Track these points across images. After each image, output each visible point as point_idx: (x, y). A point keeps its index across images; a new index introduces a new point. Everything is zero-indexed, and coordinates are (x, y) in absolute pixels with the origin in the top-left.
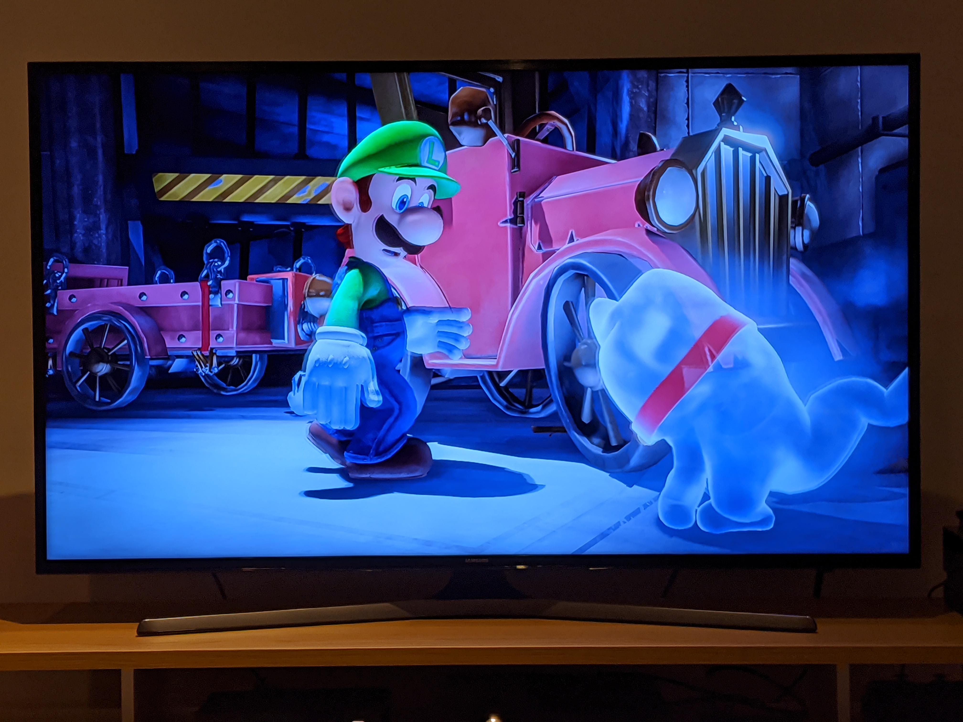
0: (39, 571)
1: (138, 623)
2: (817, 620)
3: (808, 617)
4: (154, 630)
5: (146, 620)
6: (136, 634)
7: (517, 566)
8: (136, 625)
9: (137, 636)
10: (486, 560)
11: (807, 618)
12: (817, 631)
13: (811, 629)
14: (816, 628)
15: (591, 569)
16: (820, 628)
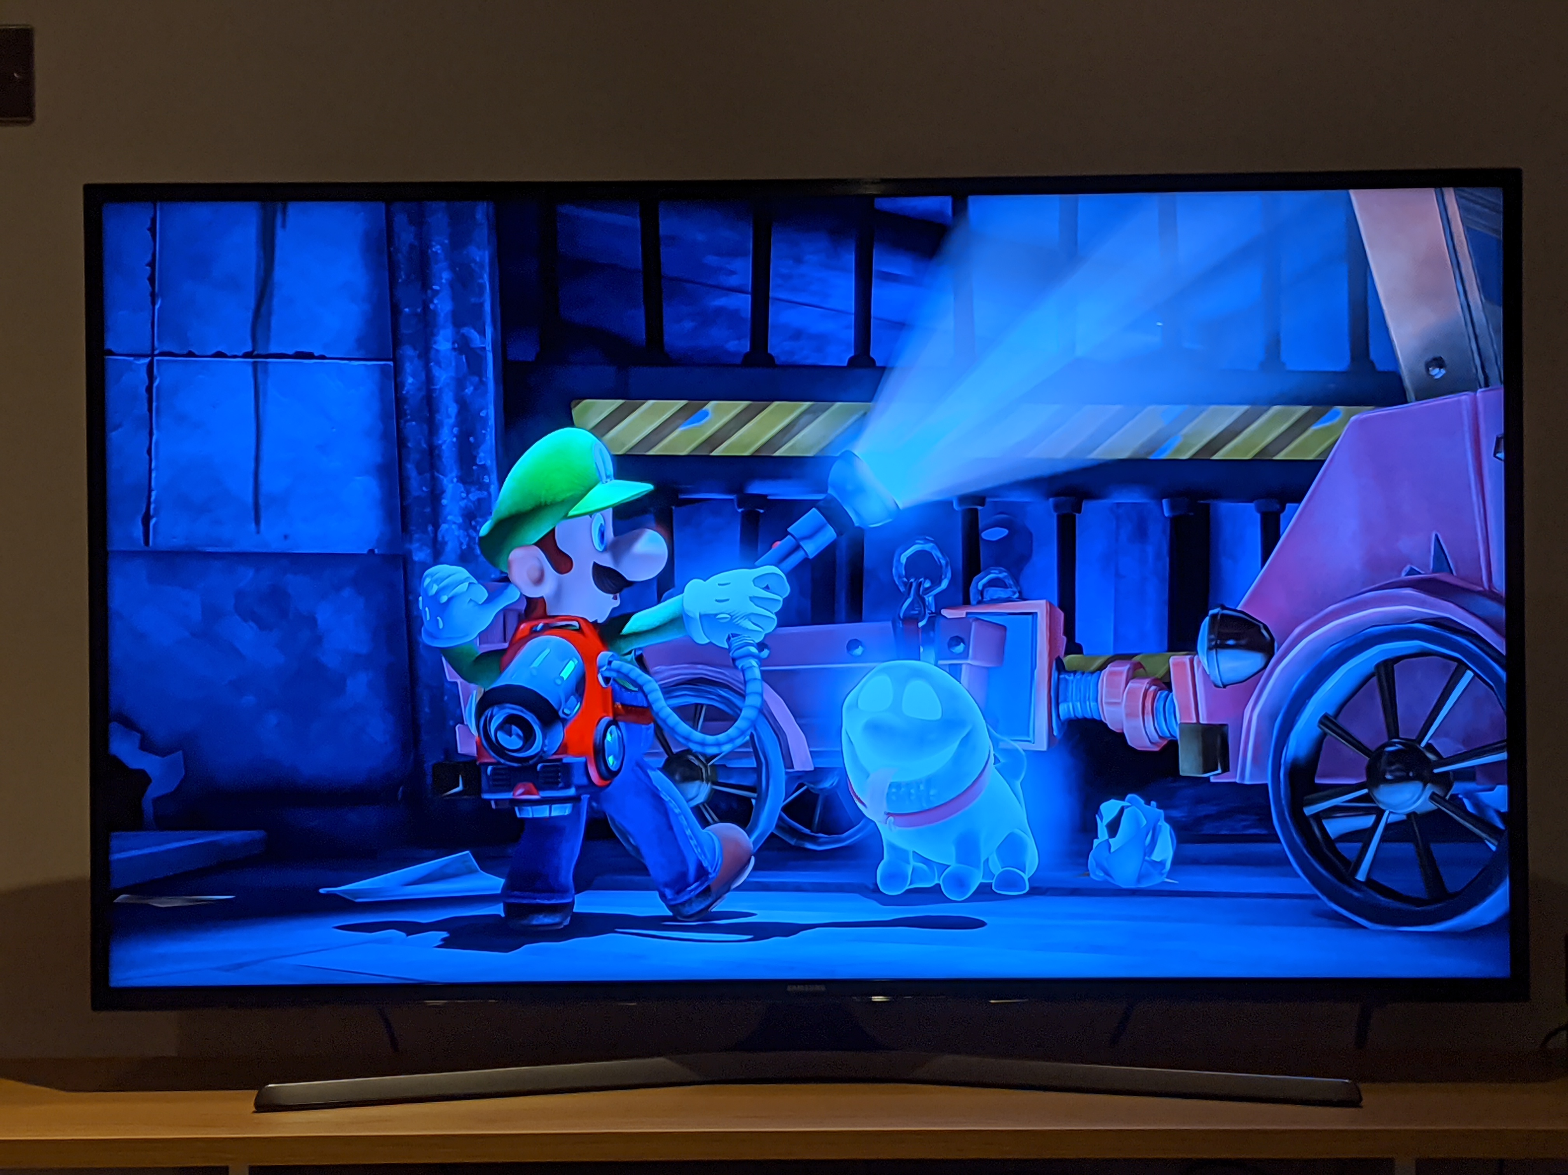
0: (97, 1006)
1: (256, 1092)
2: (1362, 1086)
3: (1347, 1081)
4: (282, 1102)
5: (270, 1085)
6: (254, 1109)
7: (873, 997)
8: (254, 1093)
9: (254, 1112)
10: (822, 988)
11: (1345, 1082)
12: (1363, 1103)
13: (1354, 1102)
14: (1361, 1099)
15: (992, 1001)
16: (1366, 1099)
